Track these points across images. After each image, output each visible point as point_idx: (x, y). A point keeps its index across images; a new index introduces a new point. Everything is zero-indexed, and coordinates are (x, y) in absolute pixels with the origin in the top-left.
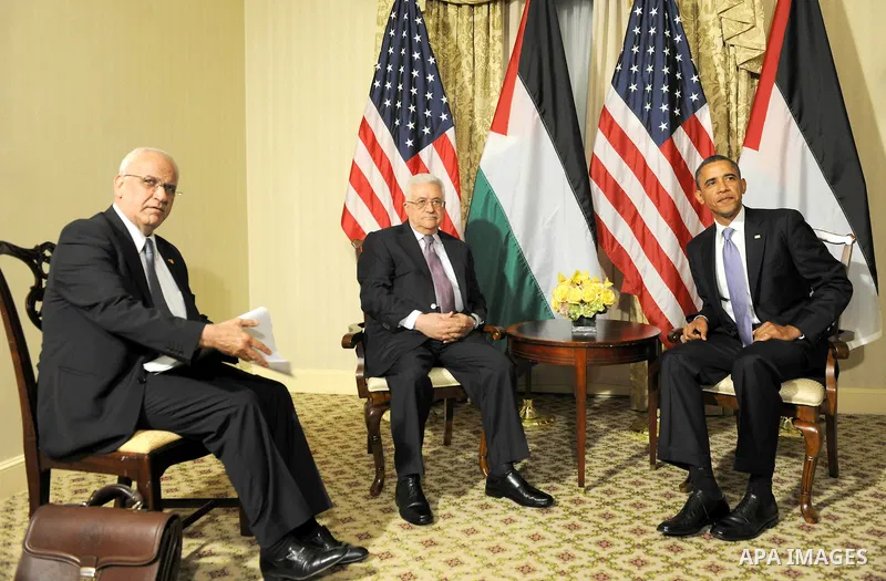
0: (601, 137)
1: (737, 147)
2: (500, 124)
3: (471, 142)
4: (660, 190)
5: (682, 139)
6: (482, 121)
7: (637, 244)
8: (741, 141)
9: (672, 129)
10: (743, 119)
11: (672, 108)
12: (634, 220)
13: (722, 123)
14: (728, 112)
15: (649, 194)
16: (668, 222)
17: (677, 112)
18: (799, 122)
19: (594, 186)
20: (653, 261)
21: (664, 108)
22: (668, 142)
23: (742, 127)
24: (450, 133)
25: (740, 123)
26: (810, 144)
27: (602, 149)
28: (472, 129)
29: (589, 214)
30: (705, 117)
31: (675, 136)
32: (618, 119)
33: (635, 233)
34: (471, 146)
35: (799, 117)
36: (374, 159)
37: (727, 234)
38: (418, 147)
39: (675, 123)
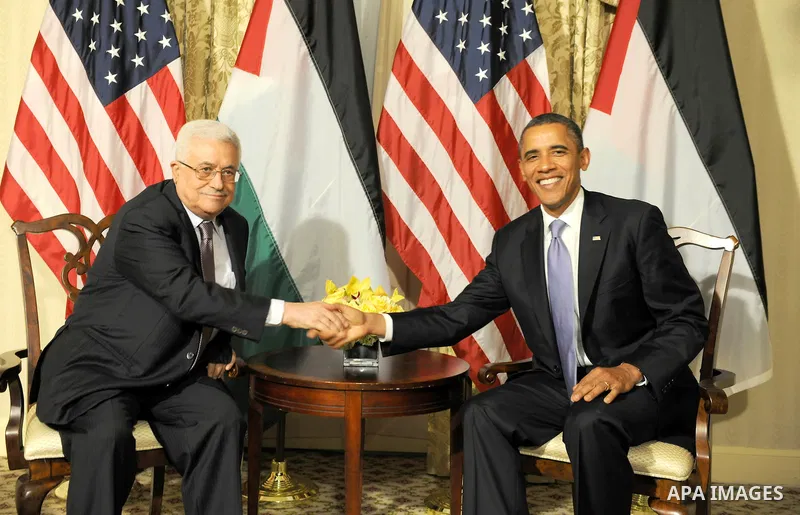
0: (394, 87)
1: (583, 108)
2: (250, 58)
3: (207, 83)
4: (475, 166)
5: (508, 95)
6: (224, 52)
7: (441, 240)
8: (587, 100)
9: (495, 78)
10: (591, 68)
11: (494, 50)
12: (438, 205)
13: (564, 74)
14: (572, 58)
15: (460, 170)
16: (485, 210)
17: (501, 55)
18: (667, 76)
19: (383, 155)
20: (461, 264)
21: (484, 48)
22: (486, 97)
23: (590, 80)
24: (175, 67)
25: (587, 75)
26: (682, 107)
27: (395, 102)
28: (209, 63)
29: (375, 194)
30: (540, 64)
31: (497, 89)
32: (419, 60)
33: (438, 224)
34: (208, 88)
35: (667, 70)
36: (55, 99)
37: (555, 229)
38: (124, 84)
39: (497, 70)
